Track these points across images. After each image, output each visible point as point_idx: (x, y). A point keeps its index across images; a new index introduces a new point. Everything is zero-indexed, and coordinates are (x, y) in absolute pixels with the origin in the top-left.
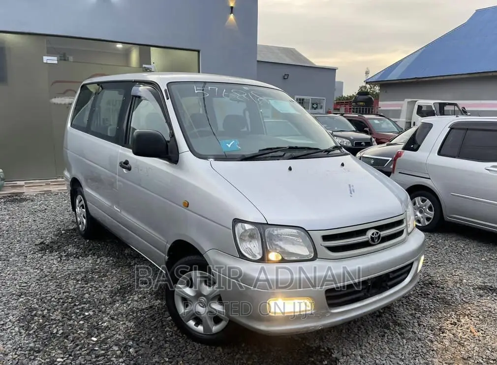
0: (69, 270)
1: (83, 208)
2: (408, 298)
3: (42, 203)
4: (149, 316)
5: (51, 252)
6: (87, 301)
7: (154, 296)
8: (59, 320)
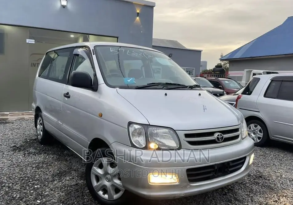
0: (29, 161)
1: (41, 125)
2: (245, 185)
3: (18, 125)
4: (75, 189)
5: (19, 151)
6: (37, 179)
7: (80, 178)
8: (18, 189)
